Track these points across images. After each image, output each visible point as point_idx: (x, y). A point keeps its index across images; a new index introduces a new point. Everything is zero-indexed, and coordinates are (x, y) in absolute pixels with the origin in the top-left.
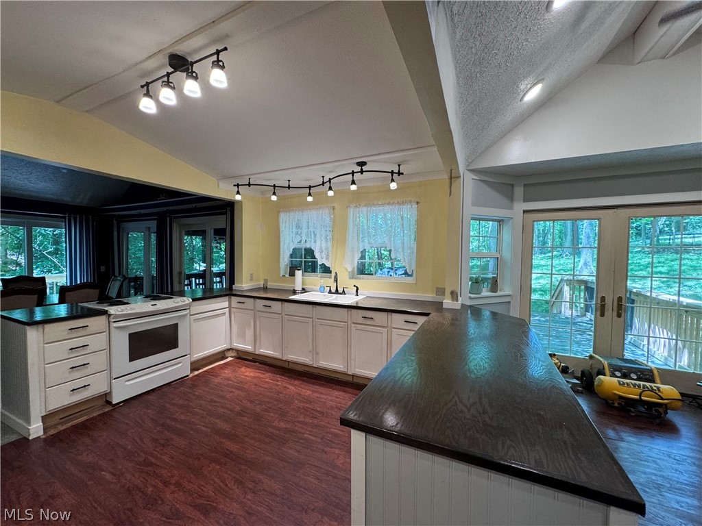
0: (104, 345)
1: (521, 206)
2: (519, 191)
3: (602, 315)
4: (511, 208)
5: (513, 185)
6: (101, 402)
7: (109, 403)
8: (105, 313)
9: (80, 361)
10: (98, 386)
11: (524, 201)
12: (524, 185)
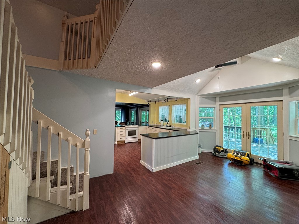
0: (124, 132)
1: (218, 103)
2: (217, 99)
3: (243, 137)
4: (215, 104)
5: (215, 97)
6: (124, 142)
7: (125, 142)
8: (125, 126)
9: (121, 134)
10: (123, 139)
11: (219, 102)
12: (219, 97)
